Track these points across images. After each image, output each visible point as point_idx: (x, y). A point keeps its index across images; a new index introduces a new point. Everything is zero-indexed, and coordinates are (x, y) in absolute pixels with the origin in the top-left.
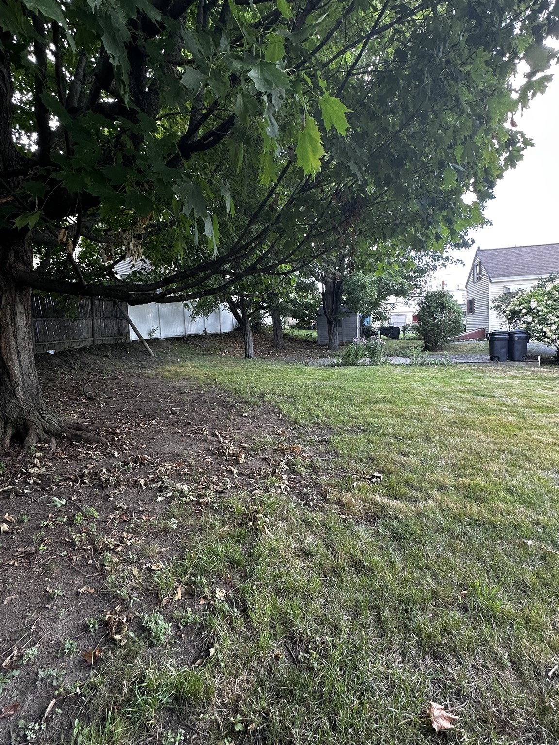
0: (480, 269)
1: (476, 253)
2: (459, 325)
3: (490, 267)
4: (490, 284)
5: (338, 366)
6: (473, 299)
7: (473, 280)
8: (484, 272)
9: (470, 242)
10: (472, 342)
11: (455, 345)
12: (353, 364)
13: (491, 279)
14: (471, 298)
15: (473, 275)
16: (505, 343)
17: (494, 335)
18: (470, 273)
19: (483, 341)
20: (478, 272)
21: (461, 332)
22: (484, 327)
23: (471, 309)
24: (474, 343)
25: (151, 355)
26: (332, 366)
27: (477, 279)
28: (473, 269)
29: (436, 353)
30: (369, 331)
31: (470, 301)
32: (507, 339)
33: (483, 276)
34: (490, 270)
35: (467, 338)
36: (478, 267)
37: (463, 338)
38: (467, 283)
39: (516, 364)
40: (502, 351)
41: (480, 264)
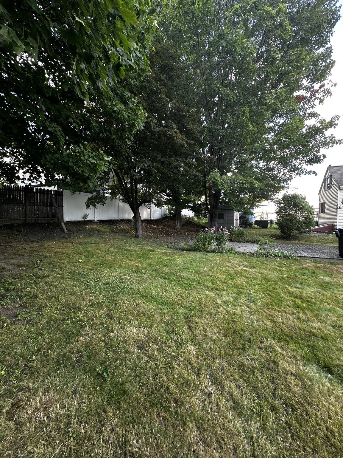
0: (331, 181)
1: (328, 169)
2: (310, 221)
3: (339, 178)
4: (339, 191)
5: (186, 250)
6: (324, 203)
7: (325, 188)
8: (334, 182)
9: (322, 158)
10: (322, 234)
11: (307, 236)
13: (341, 187)
14: (322, 202)
15: (325, 185)
18: (322, 184)
19: (332, 234)
20: (329, 182)
21: (312, 226)
22: (333, 223)
23: (322, 210)
24: (324, 236)
25: (64, 232)
27: (328, 187)
28: (324, 181)
29: (288, 242)
30: (247, 222)
31: (322, 204)
33: (333, 185)
34: (339, 180)
35: (318, 231)
36: (329, 179)
37: (314, 230)
38: (320, 191)
41: (331, 176)
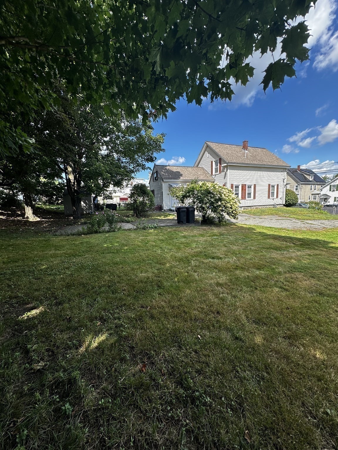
5: (84, 234)
6: (154, 190)
7: (153, 180)
8: (159, 176)
12: (96, 232)
13: (164, 180)
15: (153, 177)
16: (185, 214)
17: (180, 209)
18: (151, 177)
20: (156, 176)
22: (161, 204)
26: (79, 234)
27: (155, 179)
28: (153, 175)
32: (186, 211)
33: (159, 178)
36: (156, 173)
38: (150, 181)
39: (191, 225)
40: (184, 218)
